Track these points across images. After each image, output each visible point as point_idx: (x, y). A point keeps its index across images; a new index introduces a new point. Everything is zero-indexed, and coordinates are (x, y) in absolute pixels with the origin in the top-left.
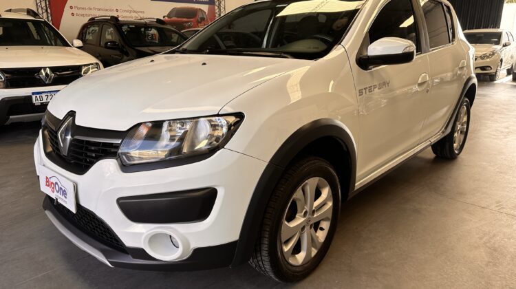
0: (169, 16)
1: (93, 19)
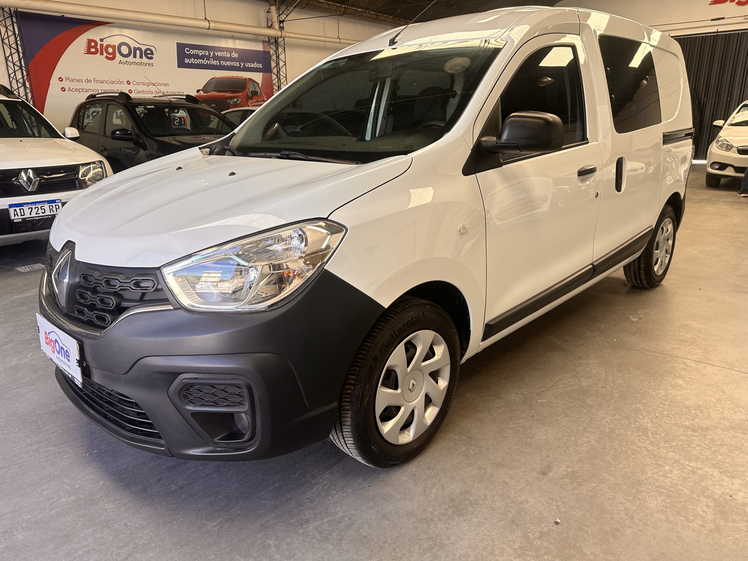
0: (205, 89)
1: (93, 96)
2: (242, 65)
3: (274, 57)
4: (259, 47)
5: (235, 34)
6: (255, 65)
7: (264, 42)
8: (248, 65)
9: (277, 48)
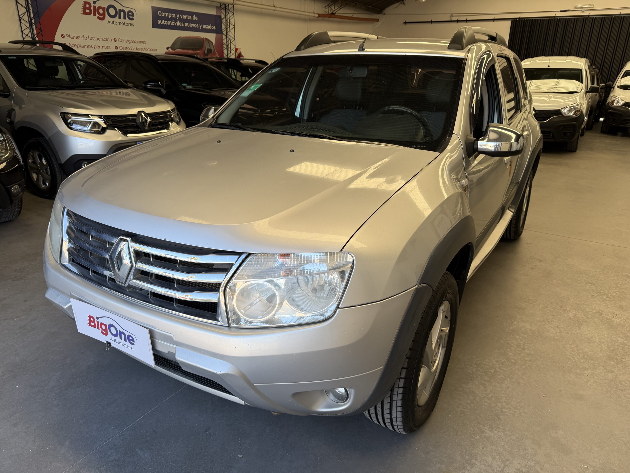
0: (173, 47)
2: (201, 27)
3: (224, 21)
4: (213, 12)
5: (195, 0)
6: (211, 27)
7: (217, 7)
8: (205, 27)
9: (226, 13)
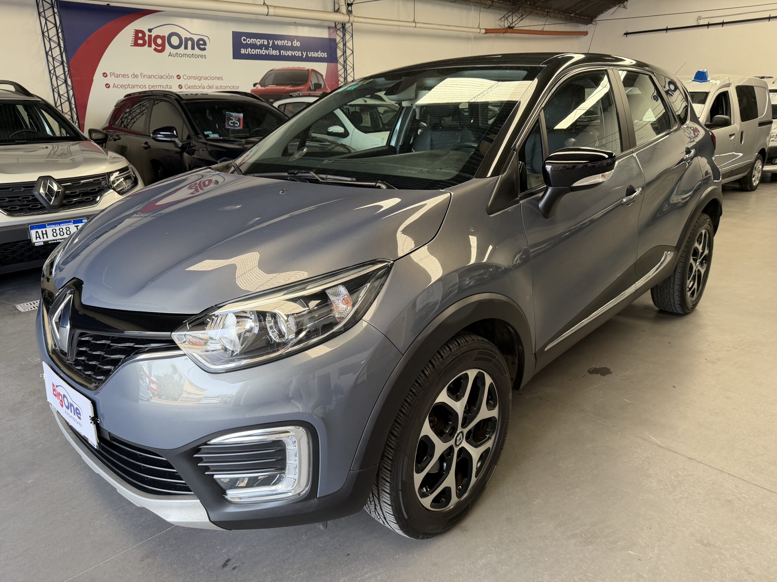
0: (262, 83)
2: (305, 55)
3: (341, 45)
4: (324, 34)
5: (297, 21)
6: (320, 54)
7: (329, 28)
8: (312, 54)
9: (344, 35)
